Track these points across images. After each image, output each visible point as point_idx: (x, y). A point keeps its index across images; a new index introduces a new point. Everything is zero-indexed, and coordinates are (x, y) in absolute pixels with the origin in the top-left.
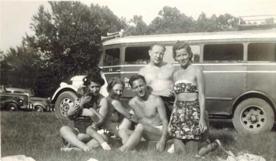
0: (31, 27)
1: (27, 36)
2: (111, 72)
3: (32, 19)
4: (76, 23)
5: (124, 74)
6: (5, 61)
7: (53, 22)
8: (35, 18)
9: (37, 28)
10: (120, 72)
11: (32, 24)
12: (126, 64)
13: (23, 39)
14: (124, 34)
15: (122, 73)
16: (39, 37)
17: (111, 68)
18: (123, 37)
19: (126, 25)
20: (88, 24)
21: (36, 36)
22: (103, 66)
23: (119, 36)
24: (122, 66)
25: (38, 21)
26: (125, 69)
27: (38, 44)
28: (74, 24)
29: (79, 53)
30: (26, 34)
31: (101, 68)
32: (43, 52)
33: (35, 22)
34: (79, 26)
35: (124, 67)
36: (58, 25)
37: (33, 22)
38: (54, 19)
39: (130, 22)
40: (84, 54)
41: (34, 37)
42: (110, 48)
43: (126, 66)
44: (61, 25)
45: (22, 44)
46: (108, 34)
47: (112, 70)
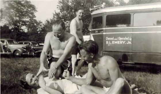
0: (58, 8)
1: (56, 13)
2: (97, 33)
3: (58, 3)
4: (84, 4)
5: (106, 34)
6: (44, 28)
7: (70, 4)
8: (60, 2)
9: (61, 8)
10: (102, 33)
11: (58, 6)
12: (107, 27)
13: (53, 15)
14: (105, 6)
15: (104, 33)
16: (63, 13)
17: (96, 30)
18: (104, 8)
19: (114, 4)
20: (91, 4)
21: (60, 13)
22: (91, 29)
23: (102, 8)
24: (104, 29)
25: (62, 4)
26: (106, 31)
27: (62, 17)
28: (82, 4)
29: (86, 22)
30: (55, 11)
31: (90, 30)
32: (65, 22)
33: (60, 4)
34: (86, 6)
35: (106, 30)
36: (73, 6)
37: (59, 5)
38: (71, 2)
39: (116, 2)
40: (89, 22)
41: (59, 13)
42: (96, 16)
43: (107, 28)
44: (75, 5)
45: (53, 18)
46: (95, 7)
47: (97, 32)
